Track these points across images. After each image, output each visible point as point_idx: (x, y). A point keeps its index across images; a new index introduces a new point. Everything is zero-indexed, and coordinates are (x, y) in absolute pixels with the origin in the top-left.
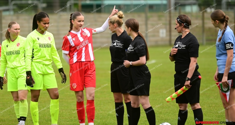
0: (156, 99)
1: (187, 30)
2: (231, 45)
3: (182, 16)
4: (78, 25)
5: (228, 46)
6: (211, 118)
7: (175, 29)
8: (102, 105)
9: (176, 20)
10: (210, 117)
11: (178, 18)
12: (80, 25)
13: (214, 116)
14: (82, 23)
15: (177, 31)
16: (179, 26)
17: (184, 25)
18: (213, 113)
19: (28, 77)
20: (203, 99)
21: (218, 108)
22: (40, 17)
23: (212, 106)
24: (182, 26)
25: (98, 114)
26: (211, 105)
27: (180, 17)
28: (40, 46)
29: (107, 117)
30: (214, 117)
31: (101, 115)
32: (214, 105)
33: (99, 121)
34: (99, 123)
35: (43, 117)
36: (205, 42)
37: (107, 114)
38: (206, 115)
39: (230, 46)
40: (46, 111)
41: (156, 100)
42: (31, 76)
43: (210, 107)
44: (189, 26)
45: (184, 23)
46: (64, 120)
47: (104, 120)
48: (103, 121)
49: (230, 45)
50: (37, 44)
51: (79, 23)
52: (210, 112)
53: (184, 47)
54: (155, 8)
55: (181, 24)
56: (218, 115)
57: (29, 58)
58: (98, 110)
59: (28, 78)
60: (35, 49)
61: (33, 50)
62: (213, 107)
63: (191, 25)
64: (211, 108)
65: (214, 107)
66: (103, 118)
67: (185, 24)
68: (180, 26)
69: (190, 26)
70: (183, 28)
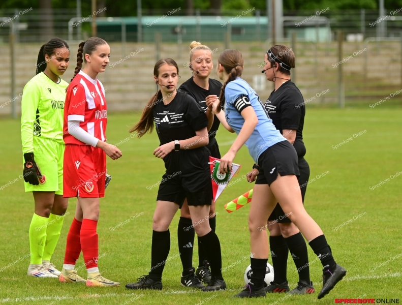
0: (242, 214)
1: (284, 76)
2: (245, 99)
3: (278, 49)
4: (100, 63)
5: (241, 103)
6: (352, 253)
7: (263, 72)
8: (135, 227)
9: (266, 55)
10: (351, 250)
11: (269, 52)
12: (104, 64)
13: (358, 248)
14: (106, 59)
15: (267, 76)
16: (270, 67)
17: (279, 65)
18: (356, 243)
19: (29, 164)
20: (338, 215)
21: (366, 233)
22: (52, 46)
23: (354, 229)
24: (276, 67)
25: (127, 244)
26: (352, 227)
27: (273, 50)
28: (53, 106)
29: (145, 250)
30: (359, 250)
31: (134, 245)
32: (358, 227)
33: (129, 257)
34: (128, 262)
35: (17, 249)
36: (343, 102)
37: (146, 243)
38: (342, 247)
39: (244, 102)
40: (22, 238)
41: (244, 216)
42: (34, 163)
43: (350, 230)
44: (289, 68)
45: (279, 62)
46: (58, 255)
47: (138, 257)
48: (136, 258)
49: (242, 100)
50: (47, 101)
51: (102, 60)
52: (351, 241)
53: (274, 109)
54: (244, 31)
55: (274, 63)
56: (366, 246)
57: (30, 128)
58: (127, 236)
59: (30, 166)
60: (41, 110)
61: (38, 112)
62: (357, 231)
63: (294, 67)
64: (353, 232)
65: (359, 230)
66: (136, 252)
67: (281, 64)
68: (272, 67)
69: (292, 69)
70: (277, 71)
